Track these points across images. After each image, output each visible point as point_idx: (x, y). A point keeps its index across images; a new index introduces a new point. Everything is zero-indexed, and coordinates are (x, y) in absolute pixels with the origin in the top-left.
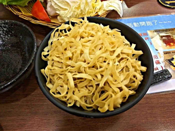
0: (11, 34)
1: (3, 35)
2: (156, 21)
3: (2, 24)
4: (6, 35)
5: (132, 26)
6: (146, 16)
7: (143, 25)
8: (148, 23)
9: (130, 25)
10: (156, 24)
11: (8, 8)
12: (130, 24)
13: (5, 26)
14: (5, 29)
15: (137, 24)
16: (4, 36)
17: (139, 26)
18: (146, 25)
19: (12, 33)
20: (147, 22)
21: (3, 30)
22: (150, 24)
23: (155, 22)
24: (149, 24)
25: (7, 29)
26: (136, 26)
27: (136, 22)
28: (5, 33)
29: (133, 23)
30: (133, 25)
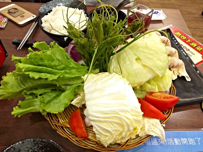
0: (45, 149)
1: (37, 149)
2: (200, 138)
3: (39, 142)
4: (40, 149)
5: (172, 143)
6: (189, 129)
7: (185, 143)
8: (191, 141)
9: (170, 141)
10: (199, 144)
11: (47, 118)
12: (171, 139)
13: (41, 143)
14: (41, 145)
15: (178, 141)
16: (38, 151)
17: (181, 144)
18: (188, 144)
19: (47, 149)
20: (189, 139)
21: (38, 145)
22: (193, 143)
23: (198, 140)
24: (191, 143)
25: (43, 145)
26: (177, 144)
27: (177, 137)
28: (40, 148)
29: (173, 139)
30: (174, 141)
